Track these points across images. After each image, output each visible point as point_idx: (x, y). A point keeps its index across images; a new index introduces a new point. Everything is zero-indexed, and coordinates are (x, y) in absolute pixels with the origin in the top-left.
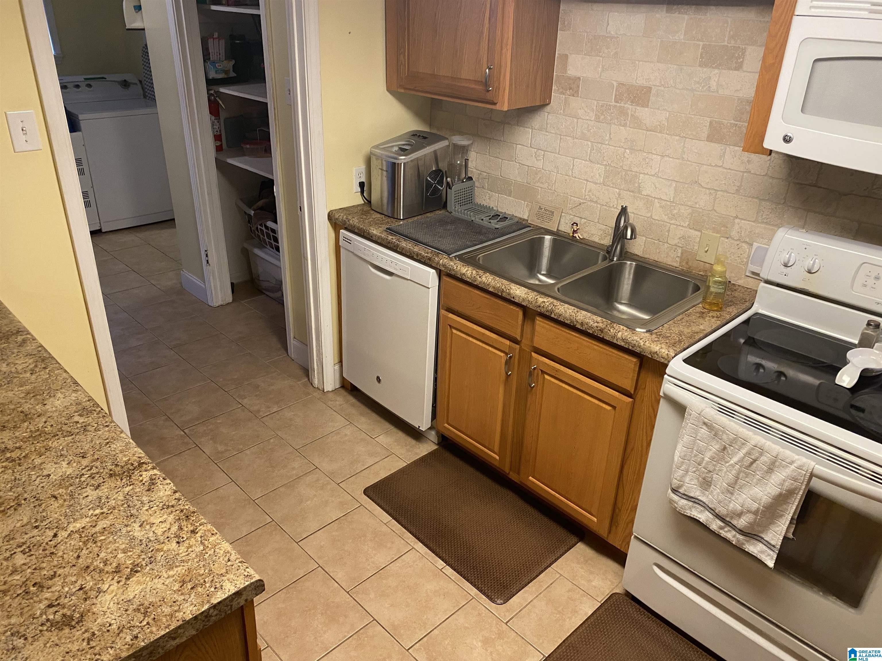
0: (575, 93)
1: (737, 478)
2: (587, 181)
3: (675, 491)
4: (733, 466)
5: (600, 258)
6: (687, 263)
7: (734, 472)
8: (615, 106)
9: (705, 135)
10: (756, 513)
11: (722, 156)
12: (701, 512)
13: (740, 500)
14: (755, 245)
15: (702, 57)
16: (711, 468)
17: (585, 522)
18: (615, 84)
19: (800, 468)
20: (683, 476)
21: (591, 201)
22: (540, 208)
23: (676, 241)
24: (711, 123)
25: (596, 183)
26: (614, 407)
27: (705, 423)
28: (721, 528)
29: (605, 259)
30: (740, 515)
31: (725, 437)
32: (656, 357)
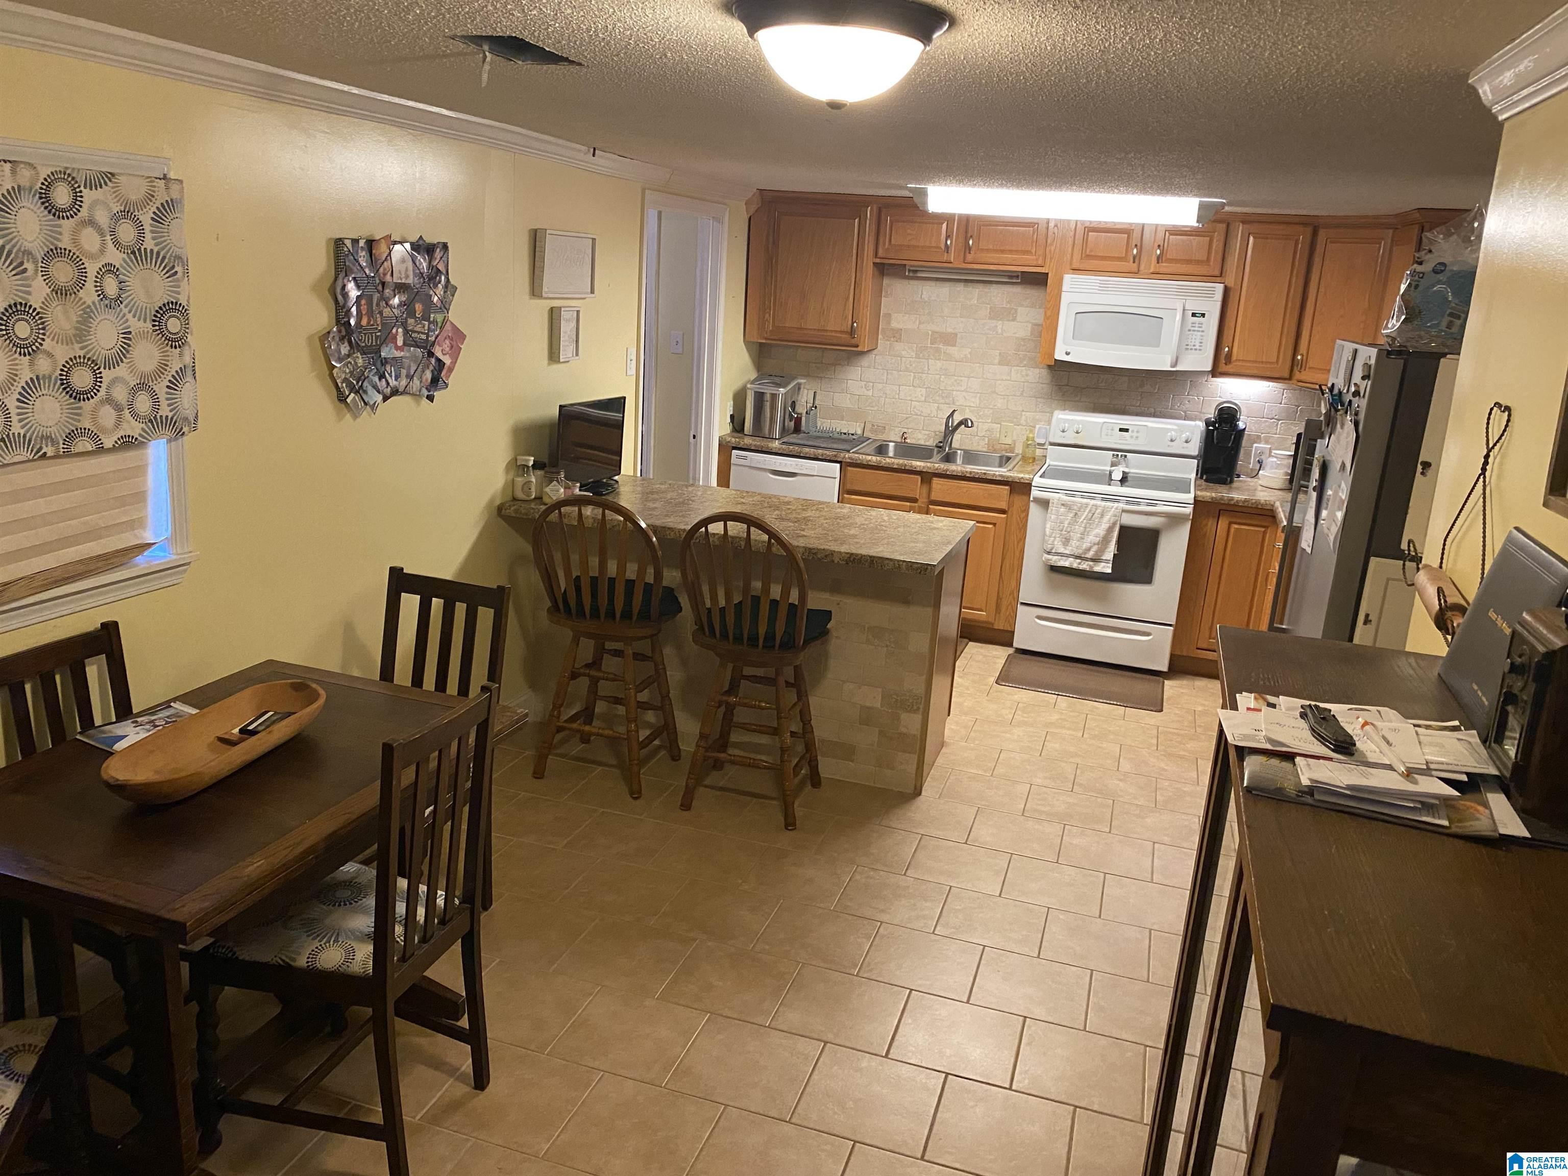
0: (899, 340)
1: (1085, 528)
2: (912, 401)
3: (1049, 553)
4: (1082, 522)
5: (935, 453)
6: (993, 447)
7: (1083, 525)
8: (931, 347)
9: (996, 361)
10: (1098, 544)
11: (1009, 374)
12: (1065, 561)
13: (1089, 540)
14: (1037, 426)
15: (990, 314)
16: (1069, 529)
17: (976, 618)
18: (930, 333)
19: (1116, 509)
20: (1053, 541)
21: (917, 415)
22: (873, 425)
23: (983, 434)
24: (1000, 354)
25: (919, 402)
26: (994, 524)
27: (1063, 505)
28: (1080, 564)
29: (939, 452)
30: (1089, 549)
31: (1075, 507)
32: (1022, 481)
